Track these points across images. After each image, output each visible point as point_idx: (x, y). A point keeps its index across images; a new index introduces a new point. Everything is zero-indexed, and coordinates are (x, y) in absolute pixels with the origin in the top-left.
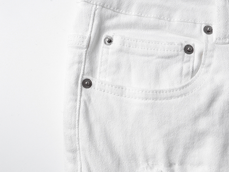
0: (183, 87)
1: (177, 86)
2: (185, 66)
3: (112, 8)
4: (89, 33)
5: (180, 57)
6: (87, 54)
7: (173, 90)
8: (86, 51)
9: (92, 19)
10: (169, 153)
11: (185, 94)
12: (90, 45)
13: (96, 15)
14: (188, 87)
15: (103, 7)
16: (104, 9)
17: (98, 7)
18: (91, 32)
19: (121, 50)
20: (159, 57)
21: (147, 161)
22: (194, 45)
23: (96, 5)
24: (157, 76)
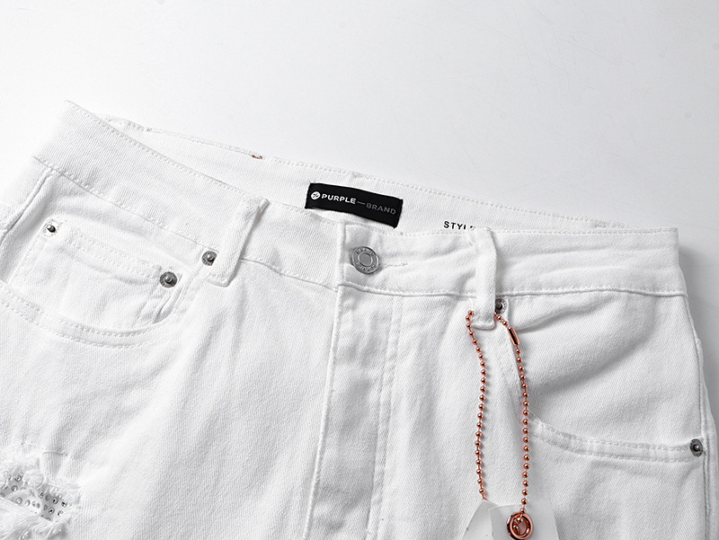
0: (128, 334)
1: (125, 329)
2: (150, 303)
3: (77, 181)
4: (23, 207)
5: (149, 286)
6: (5, 239)
7: (110, 333)
8: (5, 234)
9: (36, 187)
10: (63, 432)
11: (127, 345)
12: (16, 226)
13: (45, 183)
14: (136, 336)
15: (62, 174)
16: (63, 177)
17: (54, 171)
18: (27, 206)
19: (62, 249)
20: (116, 277)
21: (24, 437)
22: (181, 277)
23: (52, 170)
24: (102, 306)
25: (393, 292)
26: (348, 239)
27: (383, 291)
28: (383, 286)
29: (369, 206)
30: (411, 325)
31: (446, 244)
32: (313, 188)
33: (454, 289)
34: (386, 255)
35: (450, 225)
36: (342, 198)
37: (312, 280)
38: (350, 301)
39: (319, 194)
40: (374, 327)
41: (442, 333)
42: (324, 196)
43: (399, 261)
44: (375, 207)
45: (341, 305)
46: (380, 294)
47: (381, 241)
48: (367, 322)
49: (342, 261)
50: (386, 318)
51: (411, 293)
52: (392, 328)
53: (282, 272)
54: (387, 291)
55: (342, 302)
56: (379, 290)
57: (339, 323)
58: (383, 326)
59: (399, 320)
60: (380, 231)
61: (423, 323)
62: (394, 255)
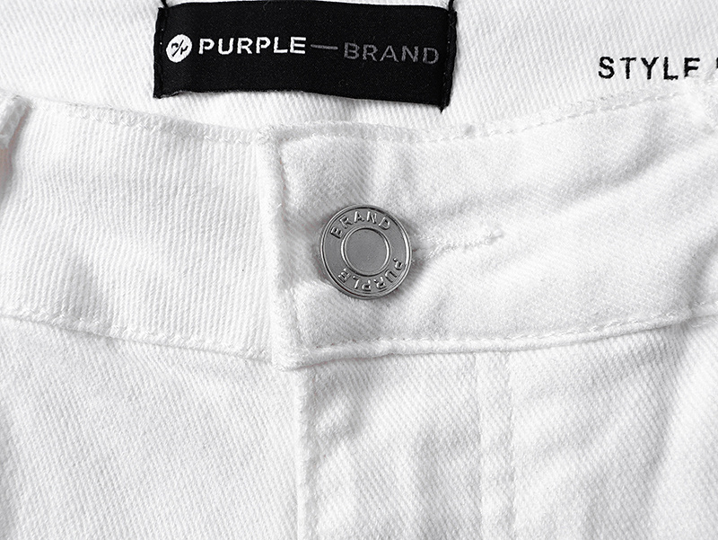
25: (471, 343)
26: (297, 198)
27: (438, 343)
28: (435, 324)
29: (351, 51)
30: (548, 450)
31: (622, 146)
32: (168, 23)
33: (675, 306)
34: (430, 215)
35: (619, 67)
36: (263, 43)
37: (209, 342)
38: (336, 413)
39: (188, 42)
40: (429, 482)
41: (654, 460)
42: (206, 44)
43: (475, 228)
44: (370, 51)
45: (310, 436)
46: (430, 353)
47: (407, 170)
48: (404, 471)
49: (288, 277)
50: (464, 438)
51: (532, 339)
52: (489, 467)
53: (114, 331)
54: (452, 342)
55: (311, 425)
56: (425, 344)
57: (313, 503)
58: (455, 468)
59: (506, 437)
60: (399, 134)
61: (584, 435)
62: (456, 210)
